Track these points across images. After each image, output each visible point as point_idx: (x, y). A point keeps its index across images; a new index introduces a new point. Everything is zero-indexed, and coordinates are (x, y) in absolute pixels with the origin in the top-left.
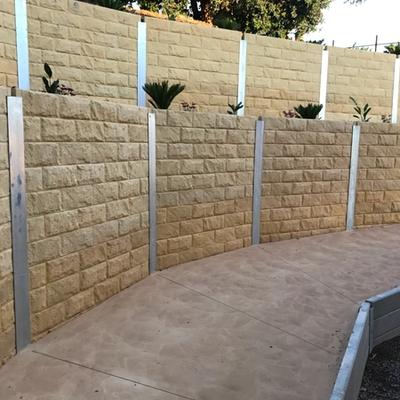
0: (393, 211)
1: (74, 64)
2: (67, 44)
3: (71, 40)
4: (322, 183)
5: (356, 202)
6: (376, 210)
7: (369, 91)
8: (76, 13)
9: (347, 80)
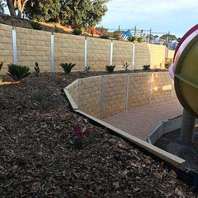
0: (138, 102)
1: (31, 54)
2: (29, 47)
3: (30, 45)
4: (119, 96)
5: (128, 100)
6: (134, 102)
7: (125, 56)
8: (31, 34)
9: (118, 52)
